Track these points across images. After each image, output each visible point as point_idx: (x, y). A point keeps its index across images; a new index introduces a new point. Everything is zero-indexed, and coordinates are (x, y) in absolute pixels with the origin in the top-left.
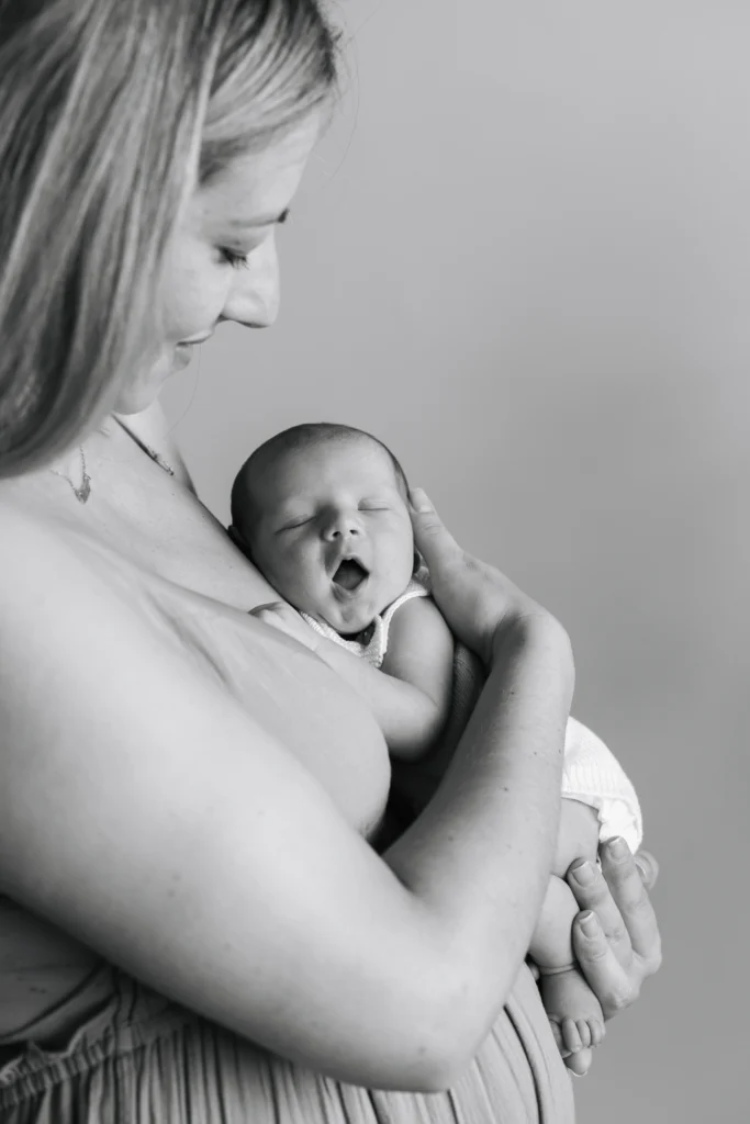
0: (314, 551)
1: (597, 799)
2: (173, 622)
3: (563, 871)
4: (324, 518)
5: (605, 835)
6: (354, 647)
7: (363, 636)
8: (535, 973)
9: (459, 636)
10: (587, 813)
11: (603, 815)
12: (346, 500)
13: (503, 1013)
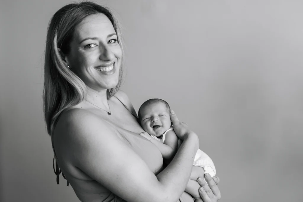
0: (149, 124)
1: (204, 166)
2: (121, 135)
3: (196, 180)
4: (152, 118)
5: (205, 173)
6: (159, 140)
7: (160, 137)
8: (194, 199)
9: (178, 137)
10: (202, 169)
11: (205, 169)
12: (156, 115)
13: (179, 200)
